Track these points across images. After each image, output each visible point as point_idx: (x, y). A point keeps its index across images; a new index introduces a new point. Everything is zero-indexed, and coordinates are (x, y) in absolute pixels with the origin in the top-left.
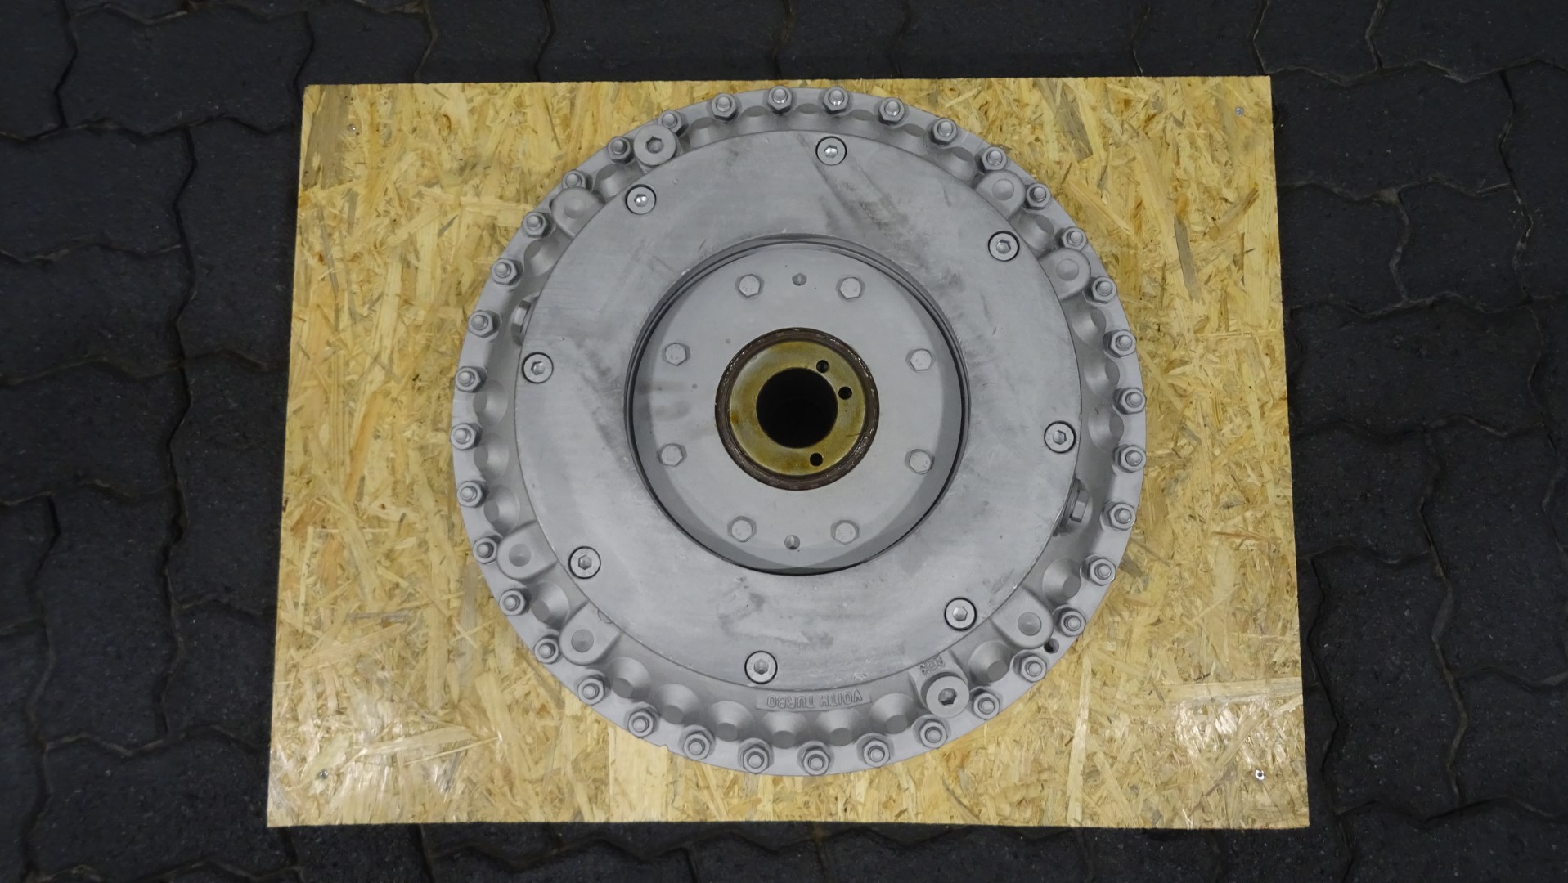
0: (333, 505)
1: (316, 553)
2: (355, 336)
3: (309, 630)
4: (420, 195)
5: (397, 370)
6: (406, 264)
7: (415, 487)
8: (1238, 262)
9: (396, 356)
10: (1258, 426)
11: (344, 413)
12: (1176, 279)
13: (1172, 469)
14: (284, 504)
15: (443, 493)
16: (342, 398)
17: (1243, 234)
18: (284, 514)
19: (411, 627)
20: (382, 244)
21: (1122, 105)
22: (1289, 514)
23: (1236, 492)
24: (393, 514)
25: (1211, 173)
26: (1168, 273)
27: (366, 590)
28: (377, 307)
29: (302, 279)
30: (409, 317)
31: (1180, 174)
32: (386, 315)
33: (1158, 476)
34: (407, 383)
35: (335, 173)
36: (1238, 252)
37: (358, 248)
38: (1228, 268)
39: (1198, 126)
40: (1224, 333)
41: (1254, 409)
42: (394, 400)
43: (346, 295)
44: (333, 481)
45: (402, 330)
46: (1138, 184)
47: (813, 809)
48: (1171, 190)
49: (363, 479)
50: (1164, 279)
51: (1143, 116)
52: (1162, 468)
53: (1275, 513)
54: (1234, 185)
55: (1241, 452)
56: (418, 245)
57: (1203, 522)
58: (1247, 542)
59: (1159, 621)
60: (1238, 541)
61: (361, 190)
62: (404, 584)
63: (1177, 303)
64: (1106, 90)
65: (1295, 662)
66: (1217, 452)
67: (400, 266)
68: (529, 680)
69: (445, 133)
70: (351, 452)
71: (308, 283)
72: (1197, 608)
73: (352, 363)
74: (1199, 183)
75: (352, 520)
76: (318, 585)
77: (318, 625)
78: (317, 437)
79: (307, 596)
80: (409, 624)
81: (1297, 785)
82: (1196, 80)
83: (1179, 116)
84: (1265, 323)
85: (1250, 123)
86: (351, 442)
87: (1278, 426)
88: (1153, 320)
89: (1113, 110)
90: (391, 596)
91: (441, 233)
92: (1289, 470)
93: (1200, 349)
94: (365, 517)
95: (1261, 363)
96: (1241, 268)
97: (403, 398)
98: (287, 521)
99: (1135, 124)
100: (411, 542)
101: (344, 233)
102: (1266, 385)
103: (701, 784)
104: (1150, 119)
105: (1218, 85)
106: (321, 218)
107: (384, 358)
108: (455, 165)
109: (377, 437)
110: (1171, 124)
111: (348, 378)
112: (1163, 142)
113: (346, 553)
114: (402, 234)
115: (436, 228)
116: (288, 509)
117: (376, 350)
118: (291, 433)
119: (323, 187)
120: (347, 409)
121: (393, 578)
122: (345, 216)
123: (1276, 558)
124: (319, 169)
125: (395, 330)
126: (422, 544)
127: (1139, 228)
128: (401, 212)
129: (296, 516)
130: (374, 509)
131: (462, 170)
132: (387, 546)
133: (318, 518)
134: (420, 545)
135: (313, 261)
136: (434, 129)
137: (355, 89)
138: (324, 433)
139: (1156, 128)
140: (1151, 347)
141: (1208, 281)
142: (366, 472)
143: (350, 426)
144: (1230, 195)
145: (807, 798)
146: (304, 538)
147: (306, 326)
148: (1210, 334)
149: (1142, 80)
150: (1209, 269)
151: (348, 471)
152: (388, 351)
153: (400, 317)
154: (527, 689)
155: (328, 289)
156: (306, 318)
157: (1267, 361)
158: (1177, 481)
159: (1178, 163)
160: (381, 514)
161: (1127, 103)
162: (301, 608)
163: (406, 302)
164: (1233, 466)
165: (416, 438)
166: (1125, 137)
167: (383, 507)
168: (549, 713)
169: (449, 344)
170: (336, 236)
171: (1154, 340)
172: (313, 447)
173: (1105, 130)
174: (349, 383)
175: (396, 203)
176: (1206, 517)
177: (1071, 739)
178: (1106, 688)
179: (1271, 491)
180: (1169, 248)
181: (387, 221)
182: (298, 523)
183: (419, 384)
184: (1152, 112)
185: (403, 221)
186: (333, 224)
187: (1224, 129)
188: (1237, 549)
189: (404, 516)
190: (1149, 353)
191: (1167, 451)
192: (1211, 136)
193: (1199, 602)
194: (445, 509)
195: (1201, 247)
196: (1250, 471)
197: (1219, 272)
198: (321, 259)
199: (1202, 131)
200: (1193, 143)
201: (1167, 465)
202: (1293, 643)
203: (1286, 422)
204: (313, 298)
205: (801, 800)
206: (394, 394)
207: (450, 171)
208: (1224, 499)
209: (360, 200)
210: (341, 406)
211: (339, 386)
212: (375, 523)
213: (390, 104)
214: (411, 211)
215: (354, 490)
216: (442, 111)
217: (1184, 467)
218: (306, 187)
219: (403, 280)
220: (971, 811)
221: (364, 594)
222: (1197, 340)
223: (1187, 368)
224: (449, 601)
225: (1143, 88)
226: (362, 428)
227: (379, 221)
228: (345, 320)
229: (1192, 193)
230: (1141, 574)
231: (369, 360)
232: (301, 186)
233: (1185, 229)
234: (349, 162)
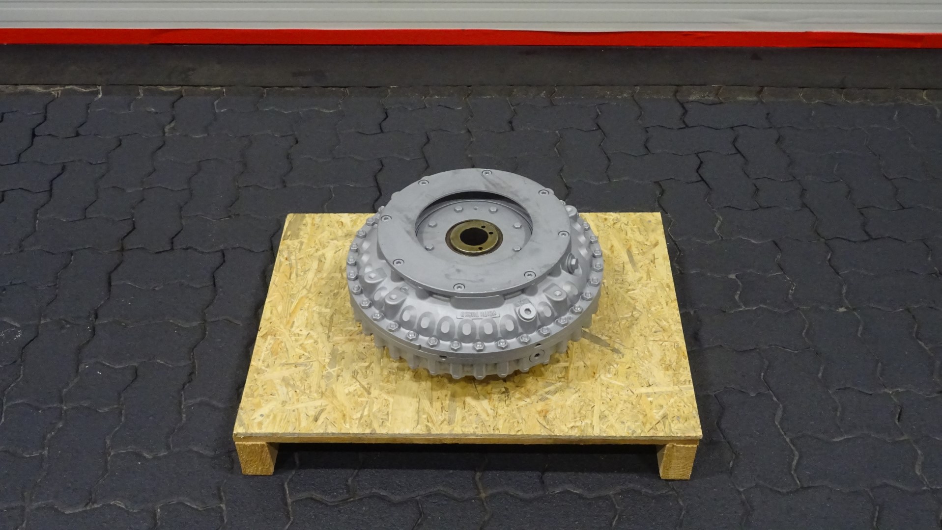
0: (280, 329)
1: (270, 344)
2: (297, 281)
3: (263, 368)
4: (329, 242)
5: (312, 290)
6: (320, 261)
7: (315, 325)
8: (653, 261)
9: (313, 286)
10: (666, 308)
11: (289, 302)
12: (629, 267)
13: (631, 321)
14: (259, 329)
15: (327, 327)
16: (289, 298)
17: (654, 254)
18: (259, 332)
19: (307, 368)
20: (311, 255)
21: (604, 220)
22: (682, 334)
23: (659, 328)
24: (305, 332)
25: (640, 238)
26: (625, 265)
27: (290, 356)
28: (307, 273)
29: (278, 264)
30: (319, 276)
31: (628, 237)
32: (310, 275)
33: (625, 323)
34: (316, 294)
35: (296, 236)
36: (653, 259)
37: (302, 256)
38: (649, 263)
39: (634, 225)
40: (649, 281)
41: (664, 303)
42: (310, 299)
43: (295, 269)
44: (281, 322)
45: (316, 279)
46: (611, 240)
47: (479, 429)
48: (624, 242)
49: (294, 322)
50: (624, 266)
51: (612, 223)
52: (627, 320)
53: (675, 334)
54: (649, 240)
55: (659, 316)
56: (326, 256)
57: (645, 337)
58: (665, 343)
59: (630, 367)
60: (661, 342)
61: (305, 241)
62: (306, 354)
63: (629, 273)
64: (597, 216)
65: (690, 381)
66: (650, 316)
67: (318, 262)
68: (356, 385)
69: (341, 226)
70: (290, 314)
71: (280, 265)
72: (646, 364)
73: (294, 288)
74: (635, 241)
75: (287, 333)
76: (270, 354)
77: (268, 366)
78: (276, 309)
79: (264, 358)
80: (307, 367)
81: (696, 422)
82: (632, 214)
83: (626, 222)
84: (665, 278)
85: (654, 225)
86: (291, 311)
87: (674, 308)
88: (620, 278)
89: (600, 221)
90: (300, 358)
91: (335, 253)
92: (680, 321)
93: (640, 286)
94: (293, 334)
95: (666, 290)
96: (654, 263)
97: (314, 299)
98: (259, 334)
99: (609, 224)
100: (311, 341)
101: (297, 252)
102: (668, 296)
103: (429, 420)
104: (615, 223)
105: (640, 215)
106: (288, 248)
107: (308, 287)
108: (344, 235)
109: (301, 310)
110: (623, 225)
111: (292, 292)
112: (621, 229)
113: (283, 344)
114: (320, 253)
115: (334, 251)
116: (261, 330)
117: (305, 285)
118: (266, 308)
119: (290, 240)
120: (290, 302)
121: (302, 352)
122: (298, 247)
123: (678, 348)
124: (290, 235)
125: (313, 279)
126: (316, 342)
127: (613, 252)
128: (320, 246)
129: (264, 332)
130: (297, 331)
131: (346, 236)
132: (300, 342)
133: (273, 334)
134: (315, 343)
135: (283, 260)
136: (336, 225)
137: (307, 215)
138: (280, 308)
139: (618, 226)
140: (620, 285)
141: (641, 267)
142: (295, 320)
143: (291, 306)
144: (648, 243)
145: (477, 426)
146: (266, 339)
147: (277, 278)
148: (644, 281)
149: (611, 213)
150: (640, 264)
151: (288, 319)
152: (310, 285)
153: (316, 275)
154: (355, 388)
155: (288, 267)
156: (278, 275)
157: (667, 289)
158: (633, 324)
159: (627, 235)
160: (300, 333)
161: (606, 219)
162: (261, 361)
163: (319, 271)
164: (657, 320)
165: (317, 310)
166: (606, 228)
167: (301, 330)
168: (364, 396)
169: (335, 283)
170: (294, 253)
171: (621, 283)
172: (274, 312)
173: (598, 226)
174: (293, 294)
175: (319, 244)
176: (647, 335)
177: (594, 406)
178: (608, 389)
179: (673, 328)
180: (626, 258)
181: (314, 249)
182: (264, 335)
183: (321, 294)
184: (615, 221)
185: (321, 249)
186: (293, 250)
187: (644, 226)
188: (661, 345)
189: (309, 333)
190: (619, 287)
191: (629, 316)
192: (639, 228)
193: (646, 362)
194: (327, 332)
195: (637, 258)
196: (663, 321)
197: (645, 264)
198: (286, 259)
199: (635, 226)
200: (632, 230)
201: (629, 319)
202: (688, 374)
203: (677, 307)
204: (281, 270)
205: (474, 426)
206: (310, 297)
207: (341, 236)
208: (654, 330)
209: (304, 244)
210: (288, 300)
211: (288, 294)
212: (297, 335)
213: (320, 219)
214: (324, 247)
215: (290, 325)
216: (340, 221)
217: (636, 320)
218: (284, 240)
219: (318, 265)
220: (550, 430)
221: (289, 357)
222: (638, 283)
223: (635, 291)
224: (325, 360)
225: (612, 216)
226: (296, 307)
227: (311, 249)
228: (293, 276)
229: (633, 243)
230: (621, 353)
231: (301, 288)
232: (282, 239)
233: (631, 253)
234: (302, 233)
